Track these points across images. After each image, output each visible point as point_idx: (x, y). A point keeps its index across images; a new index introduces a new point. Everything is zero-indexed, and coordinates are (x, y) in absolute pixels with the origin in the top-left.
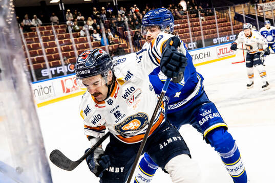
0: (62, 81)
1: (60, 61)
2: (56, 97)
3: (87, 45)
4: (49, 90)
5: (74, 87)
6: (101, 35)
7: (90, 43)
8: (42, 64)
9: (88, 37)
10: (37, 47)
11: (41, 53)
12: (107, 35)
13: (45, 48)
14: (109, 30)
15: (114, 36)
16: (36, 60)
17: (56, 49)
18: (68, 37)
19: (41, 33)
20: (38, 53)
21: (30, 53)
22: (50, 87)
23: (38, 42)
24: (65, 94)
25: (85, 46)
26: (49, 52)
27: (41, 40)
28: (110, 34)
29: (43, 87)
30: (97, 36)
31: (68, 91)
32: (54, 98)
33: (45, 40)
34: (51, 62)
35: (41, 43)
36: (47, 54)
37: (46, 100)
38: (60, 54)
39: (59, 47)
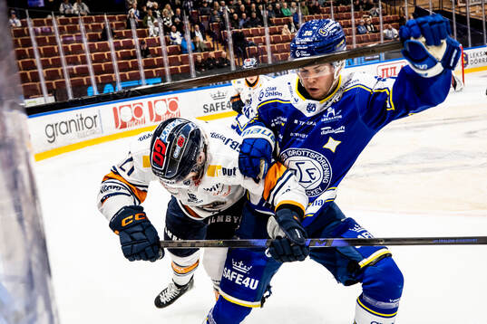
0: (115, 109)
1: (113, 75)
2: (104, 135)
3: (160, 50)
4: (94, 123)
5: (133, 119)
6: (183, 34)
7: (164, 48)
8: (84, 79)
9: (162, 37)
10: (79, 49)
11: (84, 61)
12: (193, 35)
13: (91, 52)
14: (197, 26)
15: (204, 38)
16: (75, 72)
17: (109, 55)
18: (129, 35)
19: (87, 27)
20: (79, 59)
21: (67, 59)
22: (95, 117)
23: (81, 41)
24: (119, 131)
25: (156, 52)
26: (98, 59)
27: (85, 39)
28: (199, 35)
29: (84, 117)
30: (177, 35)
31: (124, 125)
32: (100, 136)
33: (92, 38)
34: (99, 77)
35: (85, 45)
36: (93, 62)
37: (87, 138)
38: (115, 63)
39: (113, 52)
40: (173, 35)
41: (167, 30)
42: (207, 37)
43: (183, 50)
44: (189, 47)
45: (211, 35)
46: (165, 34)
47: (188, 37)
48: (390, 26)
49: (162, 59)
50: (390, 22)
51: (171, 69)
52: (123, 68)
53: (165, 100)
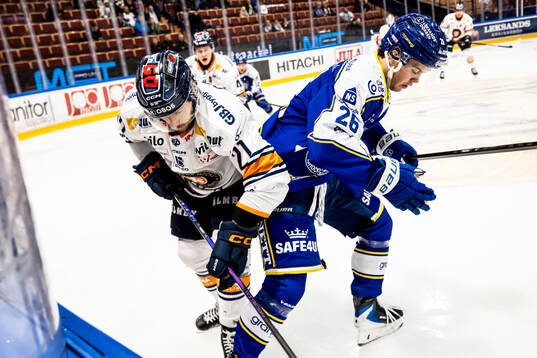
0: (67, 95)
1: (62, 59)
2: (56, 123)
3: (112, 33)
4: (44, 109)
5: (87, 106)
6: (136, 15)
7: (117, 30)
8: (30, 63)
9: (114, 19)
10: (21, 31)
11: (29, 43)
12: (147, 17)
13: (36, 34)
14: (151, 7)
15: (159, 20)
16: (19, 55)
17: (56, 37)
18: (78, 16)
19: (29, 7)
20: (23, 42)
21: (9, 41)
22: (45, 104)
23: (24, 22)
24: (72, 118)
25: (108, 34)
26: (44, 42)
27: (28, 20)
28: (153, 17)
29: (33, 104)
30: (130, 17)
31: (78, 112)
32: (52, 123)
33: (36, 19)
34: (47, 61)
35: (29, 25)
36: (39, 44)
37: (38, 127)
38: (64, 46)
39: (61, 34)
40: (126, 16)
41: (119, 11)
42: (163, 19)
43: (136, 32)
44: (144, 29)
45: (167, 16)
46: (117, 15)
47: (142, 18)
48: (346, 9)
49: (115, 43)
50: (346, 5)
51: (126, 53)
52: (73, 51)
53: (120, 85)
